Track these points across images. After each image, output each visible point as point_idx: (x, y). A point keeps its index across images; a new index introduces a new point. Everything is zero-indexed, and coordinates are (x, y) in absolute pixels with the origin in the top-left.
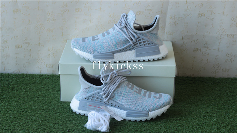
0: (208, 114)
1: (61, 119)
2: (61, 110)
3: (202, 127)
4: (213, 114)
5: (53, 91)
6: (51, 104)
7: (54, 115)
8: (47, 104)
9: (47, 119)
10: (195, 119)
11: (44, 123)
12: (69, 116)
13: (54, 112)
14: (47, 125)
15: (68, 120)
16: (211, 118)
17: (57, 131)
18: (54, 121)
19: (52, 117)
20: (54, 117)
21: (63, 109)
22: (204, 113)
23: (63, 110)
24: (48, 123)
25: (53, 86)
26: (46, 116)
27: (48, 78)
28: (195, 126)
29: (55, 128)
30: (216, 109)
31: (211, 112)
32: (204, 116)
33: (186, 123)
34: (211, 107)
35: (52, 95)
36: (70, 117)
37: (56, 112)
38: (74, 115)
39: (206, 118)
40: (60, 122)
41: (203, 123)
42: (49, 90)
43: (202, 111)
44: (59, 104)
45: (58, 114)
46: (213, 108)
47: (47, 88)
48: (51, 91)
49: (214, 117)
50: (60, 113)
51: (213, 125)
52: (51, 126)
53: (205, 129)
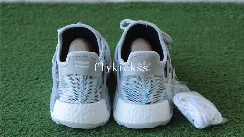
0: (231, 51)
1: (28, 61)
2: (28, 49)
3: (224, 68)
4: (238, 49)
5: (20, 25)
6: (16, 41)
7: (18, 56)
8: (10, 42)
9: (9, 63)
10: (214, 58)
11: (4, 68)
12: (39, 58)
13: (18, 53)
14: (7, 71)
15: (37, 63)
16: (235, 56)
17: (21, 78)
18: (18, 65)
19: (16, 59)
20: (18, 59)
21: (31, 48)
22: (225, 49)
23: (32, 50)
24: (10, 67)
25: (20, 18)
26: (6, 59)
27: (14, 8)
28: (215, 67)
29: (18, 75)
30: (241, 43)
31: (235, 48)
32: (226, 54)
33: (201, 63)
34: (234, 41)
35: (18, 30)
36: (41, 59)
37: (22, 52)
38: (46, 55)
39: (228, 56)
40: (25, 65)
41: (226, 63)
42: (14, 23)
43: (223, 46)
44: (26, 42)
45: (25, 54)
46: (236, 42)
47: (12, 21)
48: (17, 24)
49: (240, 53)
50: (27, 53)
51: (239, 65)
52: (12, 72)
53: (229, 71)
